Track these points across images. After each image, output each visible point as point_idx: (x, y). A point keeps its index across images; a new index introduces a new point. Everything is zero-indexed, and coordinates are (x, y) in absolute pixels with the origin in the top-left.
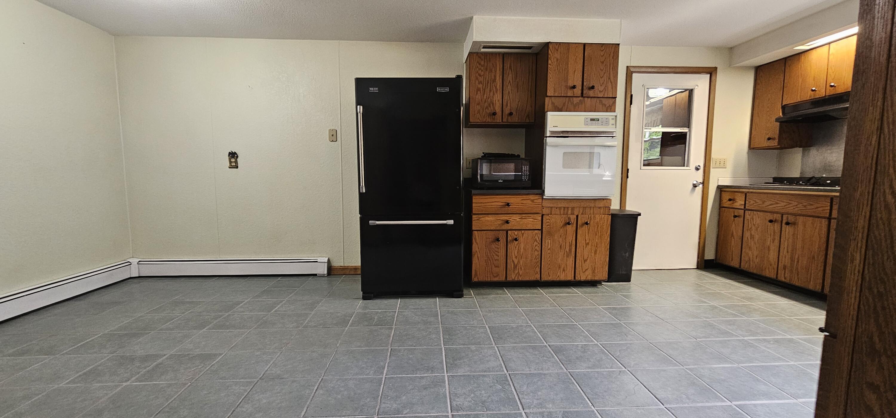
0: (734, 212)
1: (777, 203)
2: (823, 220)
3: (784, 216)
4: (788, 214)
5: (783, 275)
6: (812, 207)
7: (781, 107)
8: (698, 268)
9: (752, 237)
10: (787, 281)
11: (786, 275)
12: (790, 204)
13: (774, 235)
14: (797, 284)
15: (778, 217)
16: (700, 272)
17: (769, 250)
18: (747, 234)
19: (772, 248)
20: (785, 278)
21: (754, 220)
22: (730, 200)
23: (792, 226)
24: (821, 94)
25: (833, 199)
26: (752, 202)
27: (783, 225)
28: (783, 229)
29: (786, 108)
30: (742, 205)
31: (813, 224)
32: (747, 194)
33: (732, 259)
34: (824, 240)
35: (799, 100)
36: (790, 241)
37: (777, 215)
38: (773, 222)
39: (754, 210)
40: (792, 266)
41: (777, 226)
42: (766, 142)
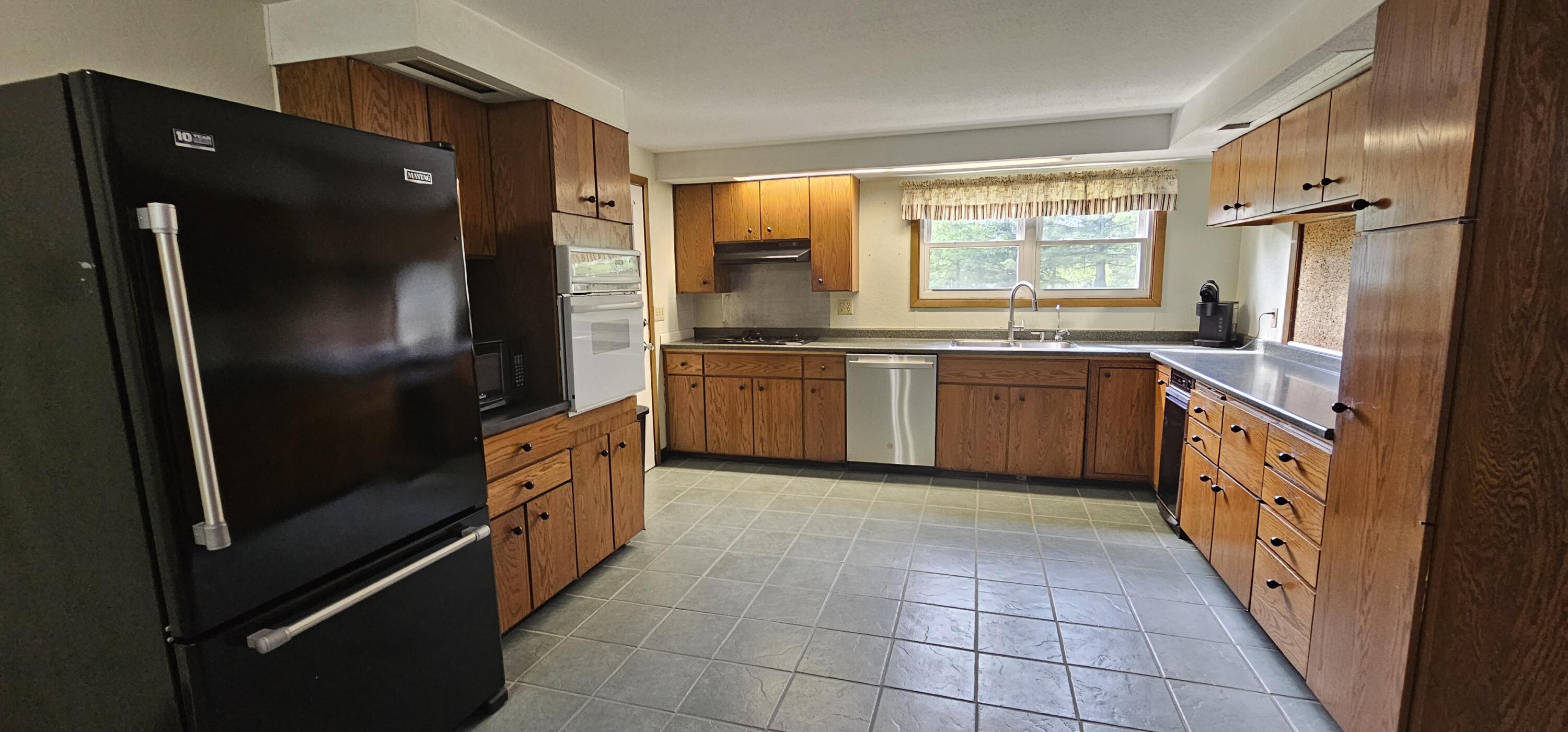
0: (689, 381)
1: (745, 366)
2: (797, 381)
3: (754, 380)
4: (757, 377)
5: (761, 449)
6: (784, 368)
7: (712, 245)
8: (657, 465)
9: (718, 410)
10: (766, 455)
11: (764, 449)
12: (760, 365)
13: (745, 403)
14: (778, 456)
15: (747, 381)
16: (659, 469)
17: (741, 422)
18: (711, 408)
19: (744, 420)
20: (763, 452)
21: (719, 388)
22: (683, 364)
23: (765, 391)
24: (756, 236)
25: (804, 358)
26: (713, 366)
27: (754, 390)
28: (755, 395)
29: (718, 247)
30: (699, 370)
31: (787, 387)
32: (705, 355)
33: (694, 442)
34: (800, 402)
35: (733, 239)
36: (764, 408)
37: (747, 379)
38: (742, 388)
39: (717, 376)
40: (770, 436)
41: (747, 393)
42: (700, 286)
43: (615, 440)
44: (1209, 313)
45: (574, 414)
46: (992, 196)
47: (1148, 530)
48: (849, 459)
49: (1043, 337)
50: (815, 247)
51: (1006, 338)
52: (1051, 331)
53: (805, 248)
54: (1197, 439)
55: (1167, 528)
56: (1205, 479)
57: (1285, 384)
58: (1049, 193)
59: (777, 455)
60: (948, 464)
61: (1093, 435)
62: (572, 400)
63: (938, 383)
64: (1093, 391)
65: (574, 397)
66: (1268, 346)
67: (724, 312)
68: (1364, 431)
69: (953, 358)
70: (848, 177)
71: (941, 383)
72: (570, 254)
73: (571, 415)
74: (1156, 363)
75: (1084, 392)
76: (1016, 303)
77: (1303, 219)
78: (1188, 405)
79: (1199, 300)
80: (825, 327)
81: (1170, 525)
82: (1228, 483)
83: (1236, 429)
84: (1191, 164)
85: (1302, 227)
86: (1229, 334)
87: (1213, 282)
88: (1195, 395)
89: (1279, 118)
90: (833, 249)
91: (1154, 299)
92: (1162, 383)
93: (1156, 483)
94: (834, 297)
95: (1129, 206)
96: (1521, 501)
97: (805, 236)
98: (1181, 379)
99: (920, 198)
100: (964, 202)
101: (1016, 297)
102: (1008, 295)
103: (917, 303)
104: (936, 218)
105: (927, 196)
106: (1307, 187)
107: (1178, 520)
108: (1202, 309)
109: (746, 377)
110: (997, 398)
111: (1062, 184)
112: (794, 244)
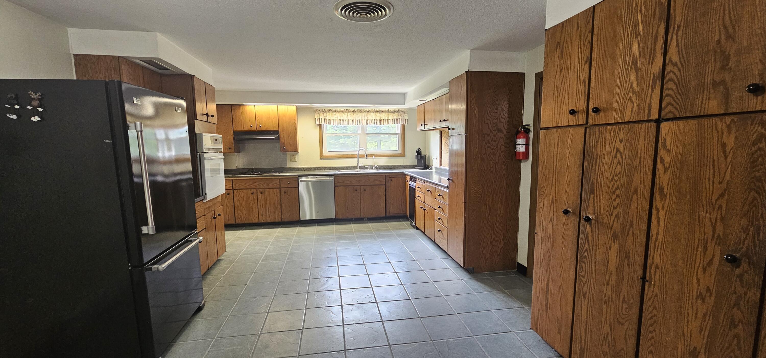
1: (253, 184)
2: (278, 189)
3: (257, 190)
4: (259, 189)
6: (271, 184)
7: (233, 132)
9: (241, 204)
10: (265, 221)
12: (260, 183)
13: (254, 200)
15: (254, 191)
17: (252, 209)
18: (237, 203)
19: (254, 207)
20: (263, 220)
21: (241, 194)
23: (263, 194)
24: (254, 129)
25: (280, 179)
26: (237, 185)
27: (258, 194)
28: (259, 196)
29: (236, 133)
30: (231, 187)
31: (273, 192)
32: (233, 181)
33: (229, 220)
34: (279, 198)
35: (243, 129)
36: (263, 202)
37: (254, 190)
38: (252, 194)
39: (239, 189)
40: (266, 213)
41: (255, 196)
42: (227, 150)
43: (217, 213)
44: (419, 159)
45: (206, 201)
46: (349, 116)
47: (407, 229)
48: (301, 219)
49: (369, 168)
50: (281, 134)
51: (357, 169)
52: (372, 166)
53: (277, 134)
54: (419, 196)
55: (412, 227)
56: (422, 208)
57: (440, 179)
58: (368, 116)
59: (270, 221)
60: (340, 217)
61: (388, 202)
62: (205, 195)
63: (335, 186)
64: (387, 185)
65: (206, 194)
66: (436, 168)
67: (237, 162)
68: (454, 184)
69: (341, 177)
70: (294, 106)
71: (336, 186)
72: (203, 137)
73: (204, 201)
74: (406, 175)
75: (385, 186)
76: (359, 156)
77: (442, 129)
78: (416, 187)
79: (416, 154)
80: (285, 167)
81: (413, 226)
82: (427, 207)
83: (428, 191)
84: (411, 109)
85: (441, 132)
86: (425, 165)
87: (419, 148)
88: (417, 183)
89: (433, 100)
90: (289, 135)
91: (403, 154)
92: (408, 181)
93: (408, 215)
94: (288, 155)
95: (394, 122)
96: (480, 195)
97: (276, 129)
98: (414, 179)
99: (322, 116)
100: (339, 118)
101: (359, 154)
102: (356, 153)
103: (322, 157)
104: (329, 124)
105: (325, 115)
106: (440, 121)
107: (415, 224)
108: (417, 157)
109: (255, 189)
110: (356, 190)
111: (372, 113)
112: (272, 132)
